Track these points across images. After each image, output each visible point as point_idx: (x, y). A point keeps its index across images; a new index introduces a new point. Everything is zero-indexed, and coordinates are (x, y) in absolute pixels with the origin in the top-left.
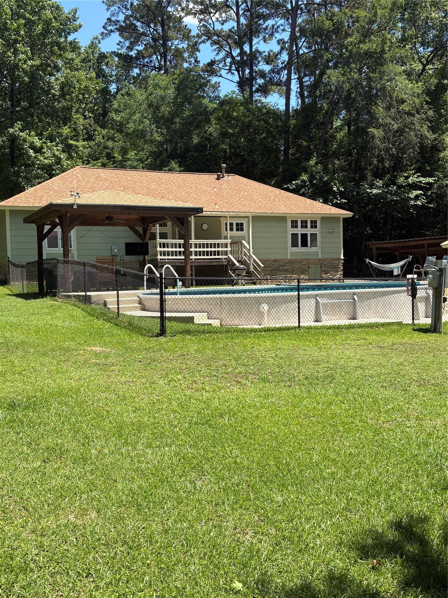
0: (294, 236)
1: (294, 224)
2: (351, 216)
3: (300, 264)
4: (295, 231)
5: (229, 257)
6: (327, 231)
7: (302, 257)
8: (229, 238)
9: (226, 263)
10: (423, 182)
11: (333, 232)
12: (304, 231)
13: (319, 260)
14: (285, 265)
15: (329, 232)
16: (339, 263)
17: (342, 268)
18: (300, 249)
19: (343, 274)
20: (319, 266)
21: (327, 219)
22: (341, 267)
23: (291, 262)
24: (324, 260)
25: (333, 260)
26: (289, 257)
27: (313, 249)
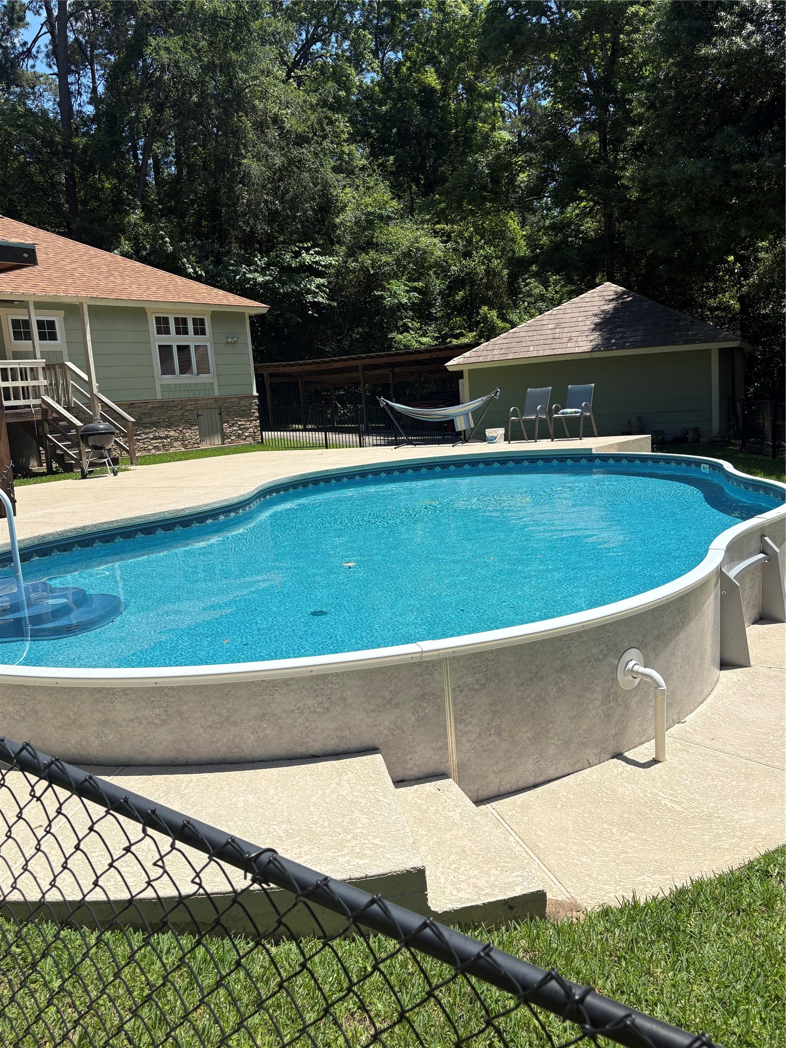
0: (165, 351)
1: (162, 325)
2: (265, 311)
3: (181, 409)
4: (165, 340)
5: (43, 401)
6: (225, 341)
7: (184, 395)
8: (38, 355)
9: (39, 417)
10: (323, 263)
11: (235, 343)
12: (182, 340)
13: (216, 400)
14: (153, 413)
15: (227, 343)
16: (251, 404)
17: (257, 414)
18: (177, 379)
19: (260, 426)
20: (217, 412)
21: (222, 316)
22: (254, 413)
23: (164, 406)
24: (225, 399)
25: (241, 398)
26: (159, 397)
27: (204, 378)
